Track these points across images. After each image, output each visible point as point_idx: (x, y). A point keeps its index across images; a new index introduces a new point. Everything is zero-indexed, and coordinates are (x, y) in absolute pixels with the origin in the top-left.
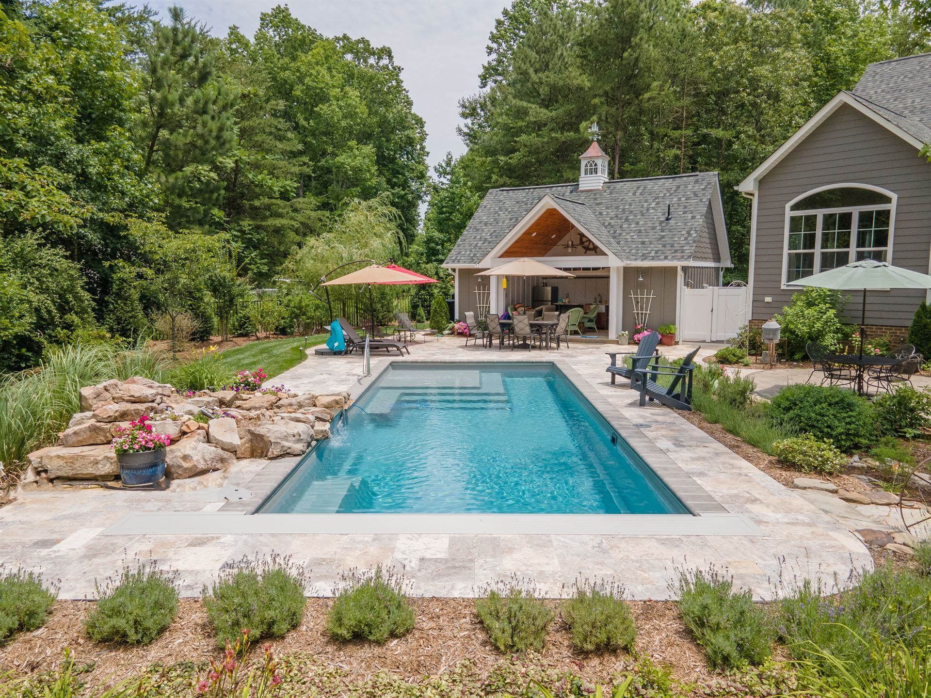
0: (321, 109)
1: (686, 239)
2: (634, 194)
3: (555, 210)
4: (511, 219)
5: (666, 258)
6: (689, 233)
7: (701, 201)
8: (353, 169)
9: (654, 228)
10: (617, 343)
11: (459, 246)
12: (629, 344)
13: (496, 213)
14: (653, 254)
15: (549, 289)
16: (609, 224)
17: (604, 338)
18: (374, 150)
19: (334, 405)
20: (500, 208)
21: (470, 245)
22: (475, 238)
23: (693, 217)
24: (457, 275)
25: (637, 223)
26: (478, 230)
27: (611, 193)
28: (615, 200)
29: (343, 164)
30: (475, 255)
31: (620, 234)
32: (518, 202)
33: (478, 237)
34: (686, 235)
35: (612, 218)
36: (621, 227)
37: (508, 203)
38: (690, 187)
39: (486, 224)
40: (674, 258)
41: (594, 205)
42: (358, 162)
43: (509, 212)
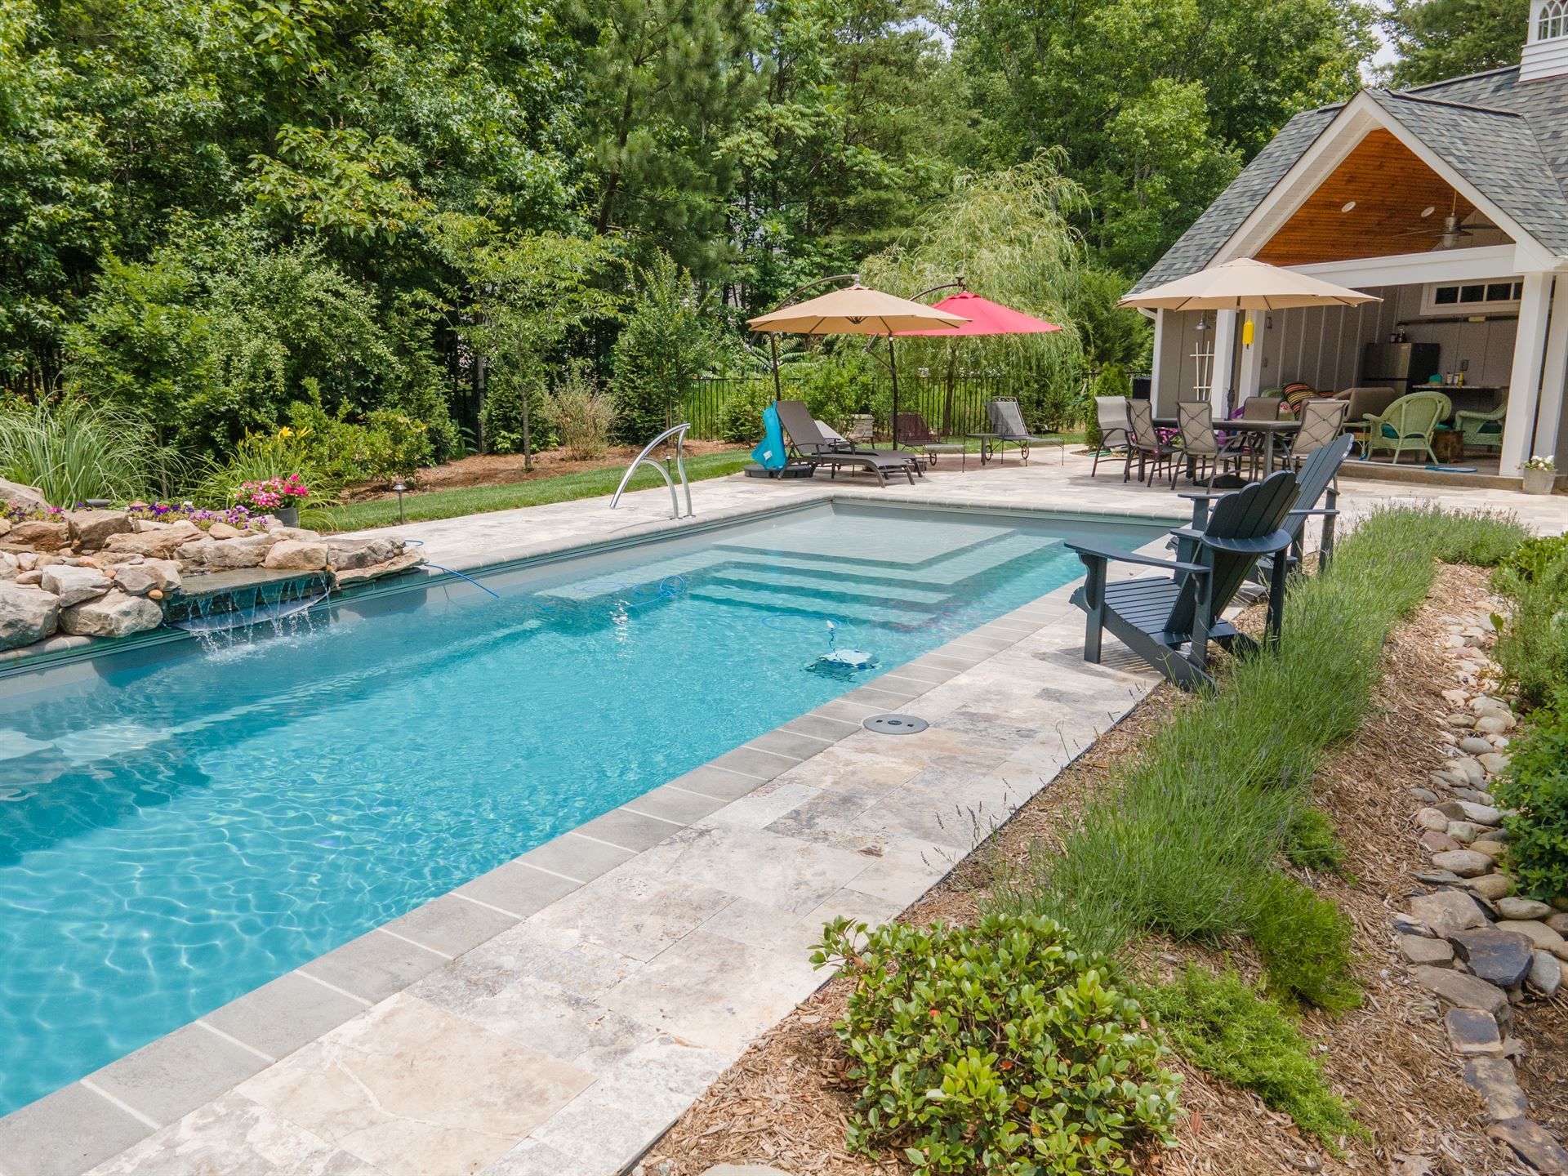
0: (1097, 18)
3: (1384, 131)
8: (1150, 133)
10: (1517, 486)
11: (1177, 251)
12: (1553, 493)
15: (1406, 348)
17: (1484, 474)
18: (1203, 91)
19: (301, 563)
21: (1201, 247)
22: (1217, 230)
24: (1159, 318)
26: (1230, 211)
29: (1134, 124)
33: (1225, 228)
41: (1544, 116)
42: (1167, 118)
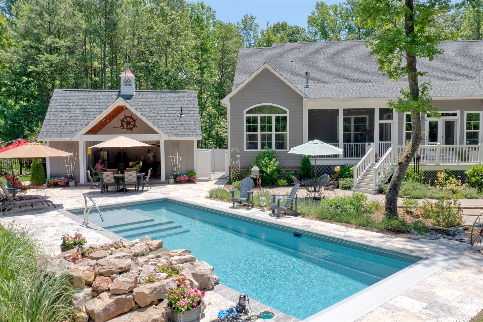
1: (195, 125)
2: (156, 99)
4: (80, 110)
5: (189, 136)
6: (195, 122)
7: (194, 105)
9: (175, 119)
10: (168, 183)
11: (46, 126)
12: (175, 183)
13: (67, 105)
14: (180, 133)
15: (106, 153)
16: (149, 116)
17: (159, 181)
20: (68, 102)
21: (55, 126)
22: (57, 121)
23: (194, 114)
25: (165, 116)
27: (142, 98)
28: (147, 102)
30: (62, 132)
31: (158, 122)
32: (80, 99)
33: (60, 120)
34: (195, 124)
35: (149, 113)
36: (156, 118)
37: (73, 99)
38: (185, 98)
39: (62, 112)
40: (193, 136)
41: (134, 104)
43: (77, 105)
